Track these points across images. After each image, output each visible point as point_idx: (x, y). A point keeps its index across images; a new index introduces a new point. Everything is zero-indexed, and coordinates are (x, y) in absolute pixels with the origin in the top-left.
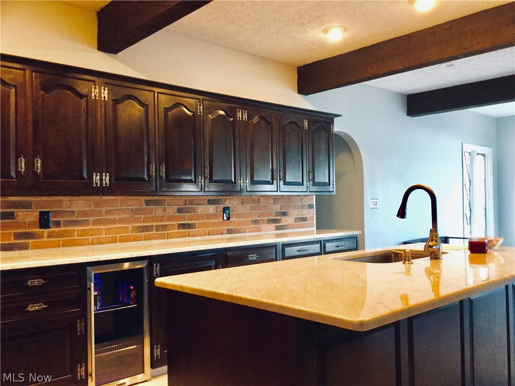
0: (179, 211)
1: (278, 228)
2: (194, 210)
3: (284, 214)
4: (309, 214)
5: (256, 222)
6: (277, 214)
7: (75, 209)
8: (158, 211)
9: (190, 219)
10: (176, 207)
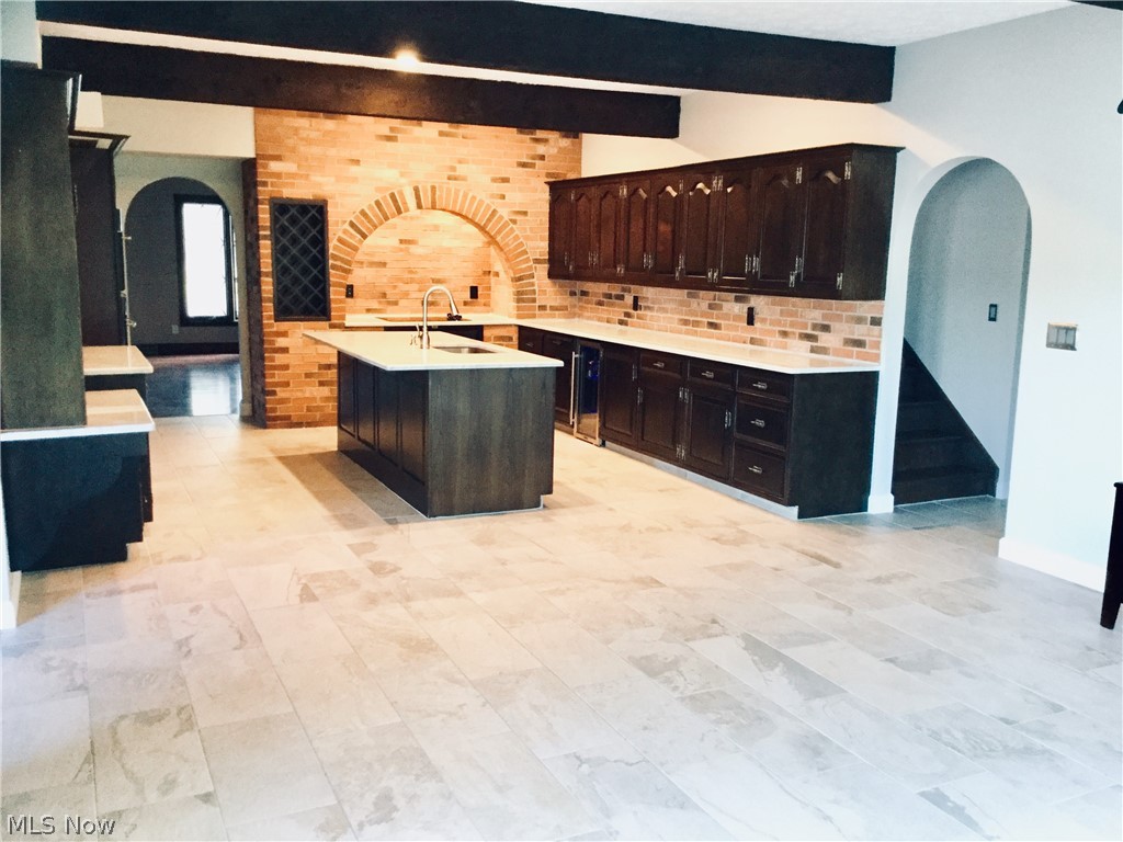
0: (710, 307)
1: (813, 350)
2: (720, 307)
3: (826, 328)
4: (868, 335)
5: (784, 334)
6: (815, 327)
7: (649, 296)
8: (694, 305)
9: (718, 318)
10: (708, 302)
